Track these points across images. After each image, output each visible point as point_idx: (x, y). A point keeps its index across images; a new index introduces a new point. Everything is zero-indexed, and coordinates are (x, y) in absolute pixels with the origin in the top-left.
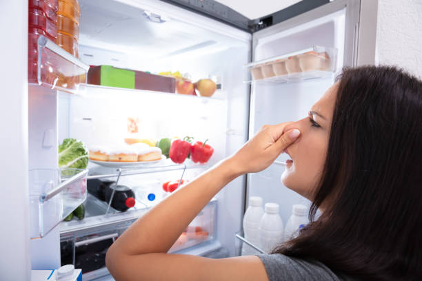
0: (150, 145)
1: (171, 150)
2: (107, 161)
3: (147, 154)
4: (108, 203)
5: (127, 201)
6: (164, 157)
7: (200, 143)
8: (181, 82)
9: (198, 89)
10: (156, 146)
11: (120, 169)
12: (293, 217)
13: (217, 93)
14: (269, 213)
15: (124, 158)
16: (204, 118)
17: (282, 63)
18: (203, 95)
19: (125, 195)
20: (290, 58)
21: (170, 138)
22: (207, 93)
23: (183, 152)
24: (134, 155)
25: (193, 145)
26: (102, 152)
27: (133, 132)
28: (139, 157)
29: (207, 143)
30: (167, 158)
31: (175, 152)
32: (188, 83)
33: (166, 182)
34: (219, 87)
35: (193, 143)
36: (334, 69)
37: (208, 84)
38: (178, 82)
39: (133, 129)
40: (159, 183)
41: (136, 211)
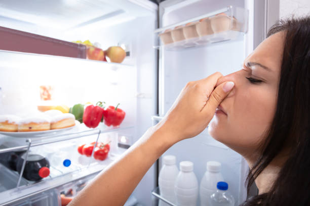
0: (64, 112)
1: (85, 116)
2: (17, 131)
3: (60, 121)
4: (20, 173)
5: (41, 171)
6: (77, 122)
7: (113, 108)
8: (92, 50)
9: (108, 56)
10: (70, 112)
11: (30, 140)
12: (207, 174)
13: (126, 60)
14: (185, 172)
15: (34, 128)
16: (115, 84)
17: (193, 27)
18: (113, 61)
19: (38, 164)
20: (201, 21)
21: (82, 104)
22: (118, 60)
23: (97, 117)
24: (46, 123)
25: (105, 109)
26: (10, 121)
27: (46, 99)
28: (52, 124)
29: (119, 107)
30: (81, 123)
31: (89, 117)
32: (98, 50)
33: (81, 145)
34: (128, 54)
35: (106, 107)
36: (245, 31)
37: (118, 51)
38: (89, 49)
39: (46, 97)
40: (75, 146)
41: (51, 179)
